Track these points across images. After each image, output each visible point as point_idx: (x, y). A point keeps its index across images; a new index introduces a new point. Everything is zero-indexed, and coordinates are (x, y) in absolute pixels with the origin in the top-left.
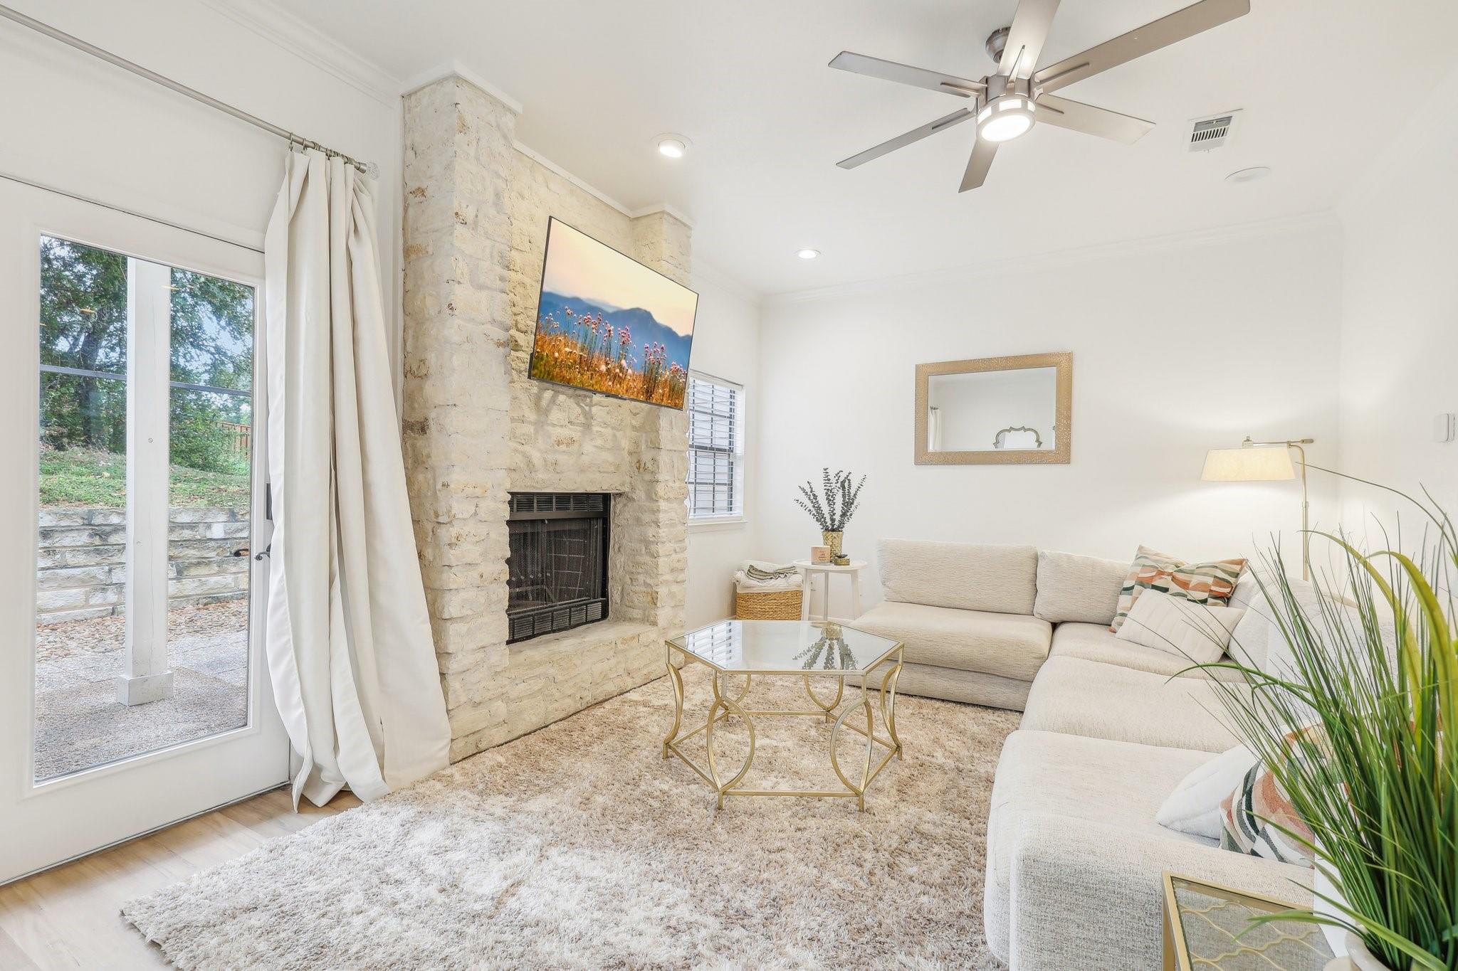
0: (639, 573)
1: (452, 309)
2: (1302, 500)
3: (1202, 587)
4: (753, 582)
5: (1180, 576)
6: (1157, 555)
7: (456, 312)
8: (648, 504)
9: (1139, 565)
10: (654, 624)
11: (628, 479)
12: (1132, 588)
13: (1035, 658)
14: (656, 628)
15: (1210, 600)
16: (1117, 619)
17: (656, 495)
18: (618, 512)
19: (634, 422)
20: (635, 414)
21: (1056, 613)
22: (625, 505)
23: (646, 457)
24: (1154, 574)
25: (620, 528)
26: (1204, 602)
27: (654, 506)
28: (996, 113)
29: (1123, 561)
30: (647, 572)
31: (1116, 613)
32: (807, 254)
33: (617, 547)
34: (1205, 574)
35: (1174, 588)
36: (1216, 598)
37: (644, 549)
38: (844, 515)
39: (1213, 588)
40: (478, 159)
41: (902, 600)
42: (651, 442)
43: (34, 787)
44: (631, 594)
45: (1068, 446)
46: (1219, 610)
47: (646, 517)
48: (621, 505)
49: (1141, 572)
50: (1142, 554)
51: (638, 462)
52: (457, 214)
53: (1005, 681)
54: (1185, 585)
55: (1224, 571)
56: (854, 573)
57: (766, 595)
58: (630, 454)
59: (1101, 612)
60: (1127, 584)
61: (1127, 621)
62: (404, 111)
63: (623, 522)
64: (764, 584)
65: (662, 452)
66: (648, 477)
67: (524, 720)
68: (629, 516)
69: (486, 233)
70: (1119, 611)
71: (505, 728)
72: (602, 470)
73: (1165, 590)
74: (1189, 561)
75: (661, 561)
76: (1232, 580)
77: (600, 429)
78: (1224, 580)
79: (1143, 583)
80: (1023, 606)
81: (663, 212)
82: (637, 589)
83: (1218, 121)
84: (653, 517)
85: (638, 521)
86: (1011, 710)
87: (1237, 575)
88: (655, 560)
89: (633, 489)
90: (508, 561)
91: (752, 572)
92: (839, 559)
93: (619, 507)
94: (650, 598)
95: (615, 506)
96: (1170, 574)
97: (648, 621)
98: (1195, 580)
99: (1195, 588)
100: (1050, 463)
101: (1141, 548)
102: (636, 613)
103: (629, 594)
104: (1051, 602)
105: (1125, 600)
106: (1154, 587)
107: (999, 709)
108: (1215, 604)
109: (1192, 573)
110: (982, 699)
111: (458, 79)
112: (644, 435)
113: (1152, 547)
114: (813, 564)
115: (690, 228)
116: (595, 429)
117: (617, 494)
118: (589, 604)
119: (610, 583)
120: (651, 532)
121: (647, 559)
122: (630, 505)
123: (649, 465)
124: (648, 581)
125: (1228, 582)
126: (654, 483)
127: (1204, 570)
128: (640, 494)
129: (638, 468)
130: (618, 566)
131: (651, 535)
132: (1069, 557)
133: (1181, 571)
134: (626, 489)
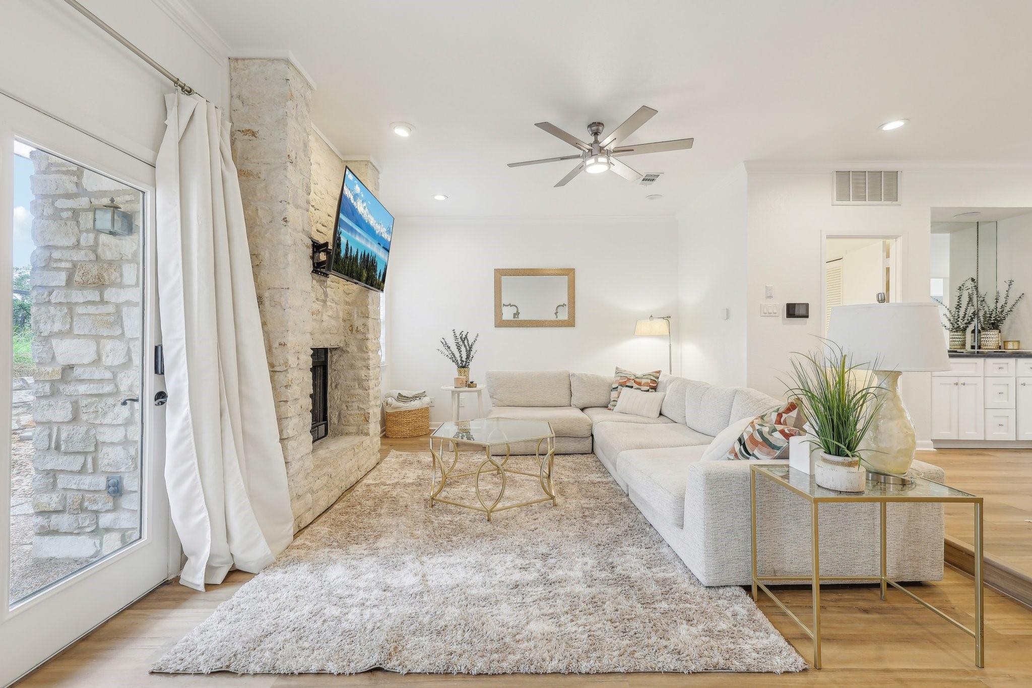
0: (353, 402)
1: (286, 221)
2: (669, 344)
3: (647, 384)
4: (401, 404)
5: (637, 380)
6: (625, 371)
7: (289, 224)
8: (359, 354)
9: (618, 376)
10: (367, 434)
11: (343, 338)
12: (617, 387)
13: (587, 425)
14: (368, 437)
15: (650, 390)
16: (612, 403)
17: (366, 348)
18: (334, 360)
19: (347, 300)
20: (348, 294)
21: (582, 403)
22: (340, 356)
23: (358, 323)
24: (626, 380)
25: (336, 372)
26: (648, 391)
27: (365, 355)
28: (597, 162)
29: (610, 375)
30: (360, 400)
31: (610, 400)
32: (440, 198)
33: (334, 385)
34: (647, 378)
35: (635, 386)
36: (652, 389)
37: (357, 385)
38: (468, 358)
39: (651, 384)
40: (297, 119)
41: (503, 405)
42: (362, 313)
43: (10, 610)
44: (348, 416)
45: (574, 317)
46: (652, 394)
47: (359, 364)
48: (337, 355)
49: (620, 380)
50: (618, 371)
51: (351, 326)
52: (289, 156)
53: (573, 439)
54: (639, 384)
55: (653, 376)
56: (479, 392)
57: (409, 411)
58: (344, 321)
59: (602, 400)
60: (614, 386)
61: (618, 403)
62: (230, 70)
63: (339, 368)
64: (408, 405)
65: (370, 320)
66: (359, 336)
67: (319, 505)
68: (344, 363)
69: (300, 170)
70: (612, 400)
71: (311, 512)
72: (331, 332)
73: (632, 387)
74: (639, 373)
75: (371, 392)
76: (656, 380)
77: (330, 304)
78: (654, 380)
79: (623, 385)
80: (565, 401)
81: (368, 161)
82: (352, 412)
83: (654, 175)
84: (364, 363)
85: (352, 366)
86: (576, 454)
87: (658, 378)
88: (367, 392)
89: (347, 345)
90: (311, 396)
91: (401, 398)
92: (471, 385)
93: (335, 358)
94: (363, 418)
95: (332, 357)
96: (633, 379)
97: (362, 433)
98: (644, 381)
99: (644, 385)
100: (565, 326)
101: (617, 368)
102: (353, 429)
103: (345, 417)
104: (580, 398)
105: (614, 394)
106: (627, 386)
107: (570, 454)
108: (652, 392)
109: (642, 378)
110: (563, 451)
111: (287, 62)
112: (356, 308)
113: (622, 367)
114: (455, 388)
115: (379, 172)
116: (328, 303)
117: (333, 348)
118: (319, 426)
119: (329, 411)
120: (363, 373)
121: (360, 391)
122: (345, 355)
123: (360, 328)
124: (361, 406)
125: (655, 381)
126: (365, 341)
127: (646, 377)
128: (353, 348)
129: (351, 330)
130: (336, 398)
131: (363, 375)
132: (586, 375)
133: (637, 378)
134: (341, 345)
